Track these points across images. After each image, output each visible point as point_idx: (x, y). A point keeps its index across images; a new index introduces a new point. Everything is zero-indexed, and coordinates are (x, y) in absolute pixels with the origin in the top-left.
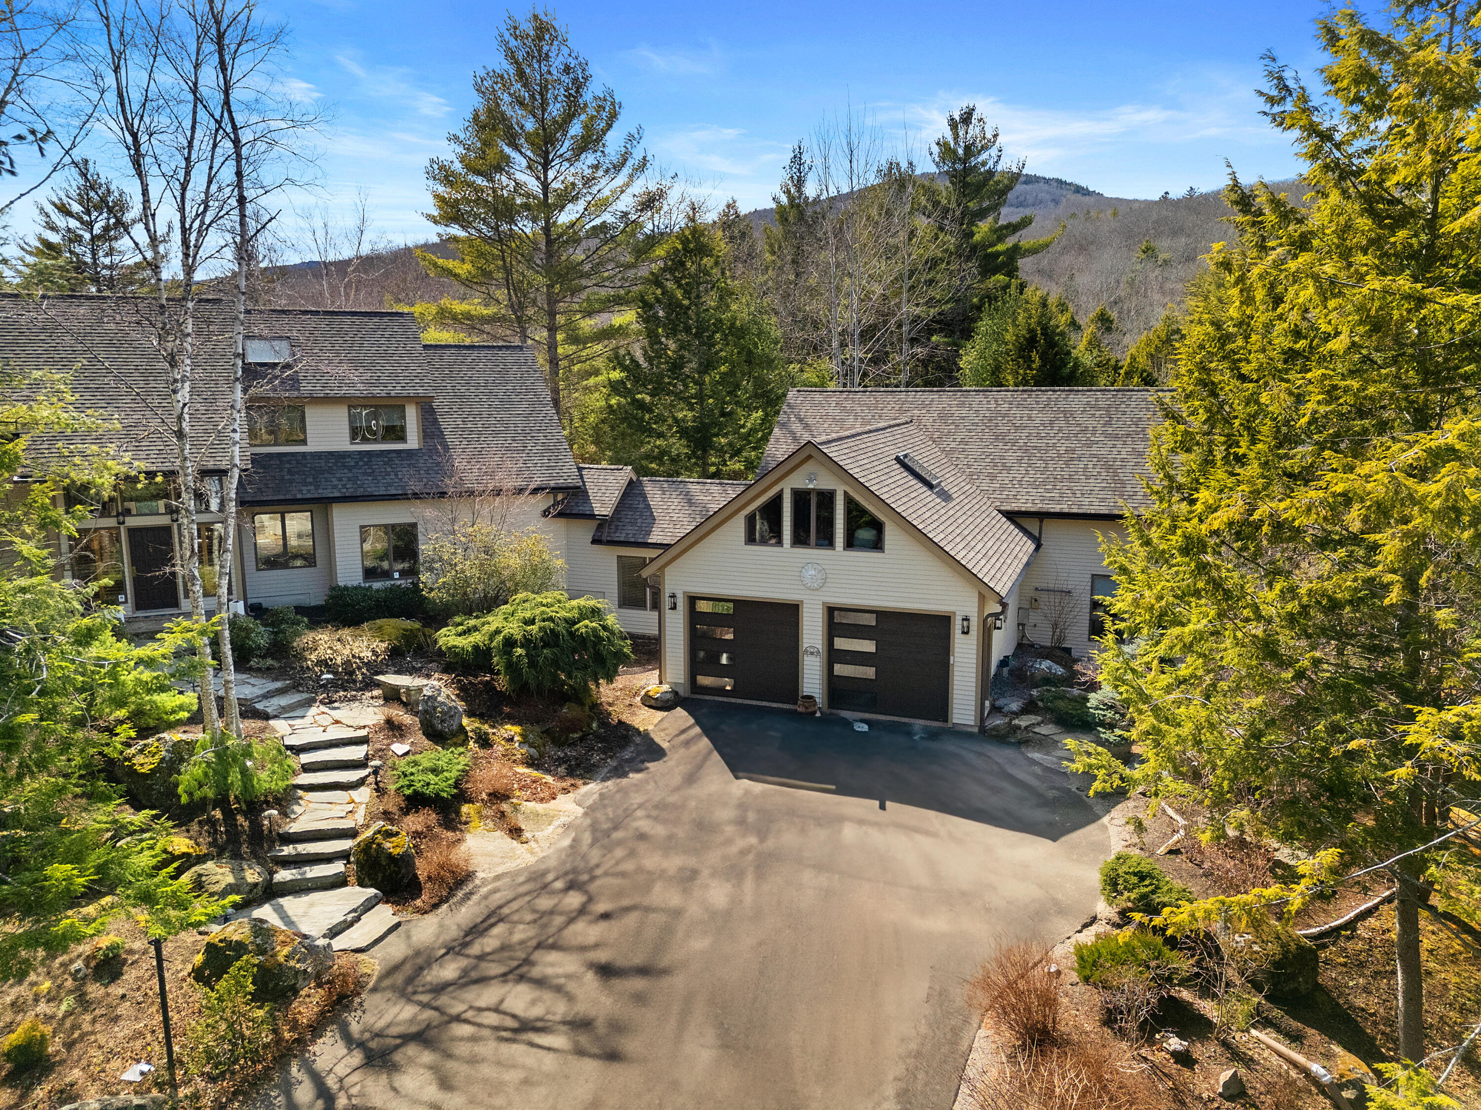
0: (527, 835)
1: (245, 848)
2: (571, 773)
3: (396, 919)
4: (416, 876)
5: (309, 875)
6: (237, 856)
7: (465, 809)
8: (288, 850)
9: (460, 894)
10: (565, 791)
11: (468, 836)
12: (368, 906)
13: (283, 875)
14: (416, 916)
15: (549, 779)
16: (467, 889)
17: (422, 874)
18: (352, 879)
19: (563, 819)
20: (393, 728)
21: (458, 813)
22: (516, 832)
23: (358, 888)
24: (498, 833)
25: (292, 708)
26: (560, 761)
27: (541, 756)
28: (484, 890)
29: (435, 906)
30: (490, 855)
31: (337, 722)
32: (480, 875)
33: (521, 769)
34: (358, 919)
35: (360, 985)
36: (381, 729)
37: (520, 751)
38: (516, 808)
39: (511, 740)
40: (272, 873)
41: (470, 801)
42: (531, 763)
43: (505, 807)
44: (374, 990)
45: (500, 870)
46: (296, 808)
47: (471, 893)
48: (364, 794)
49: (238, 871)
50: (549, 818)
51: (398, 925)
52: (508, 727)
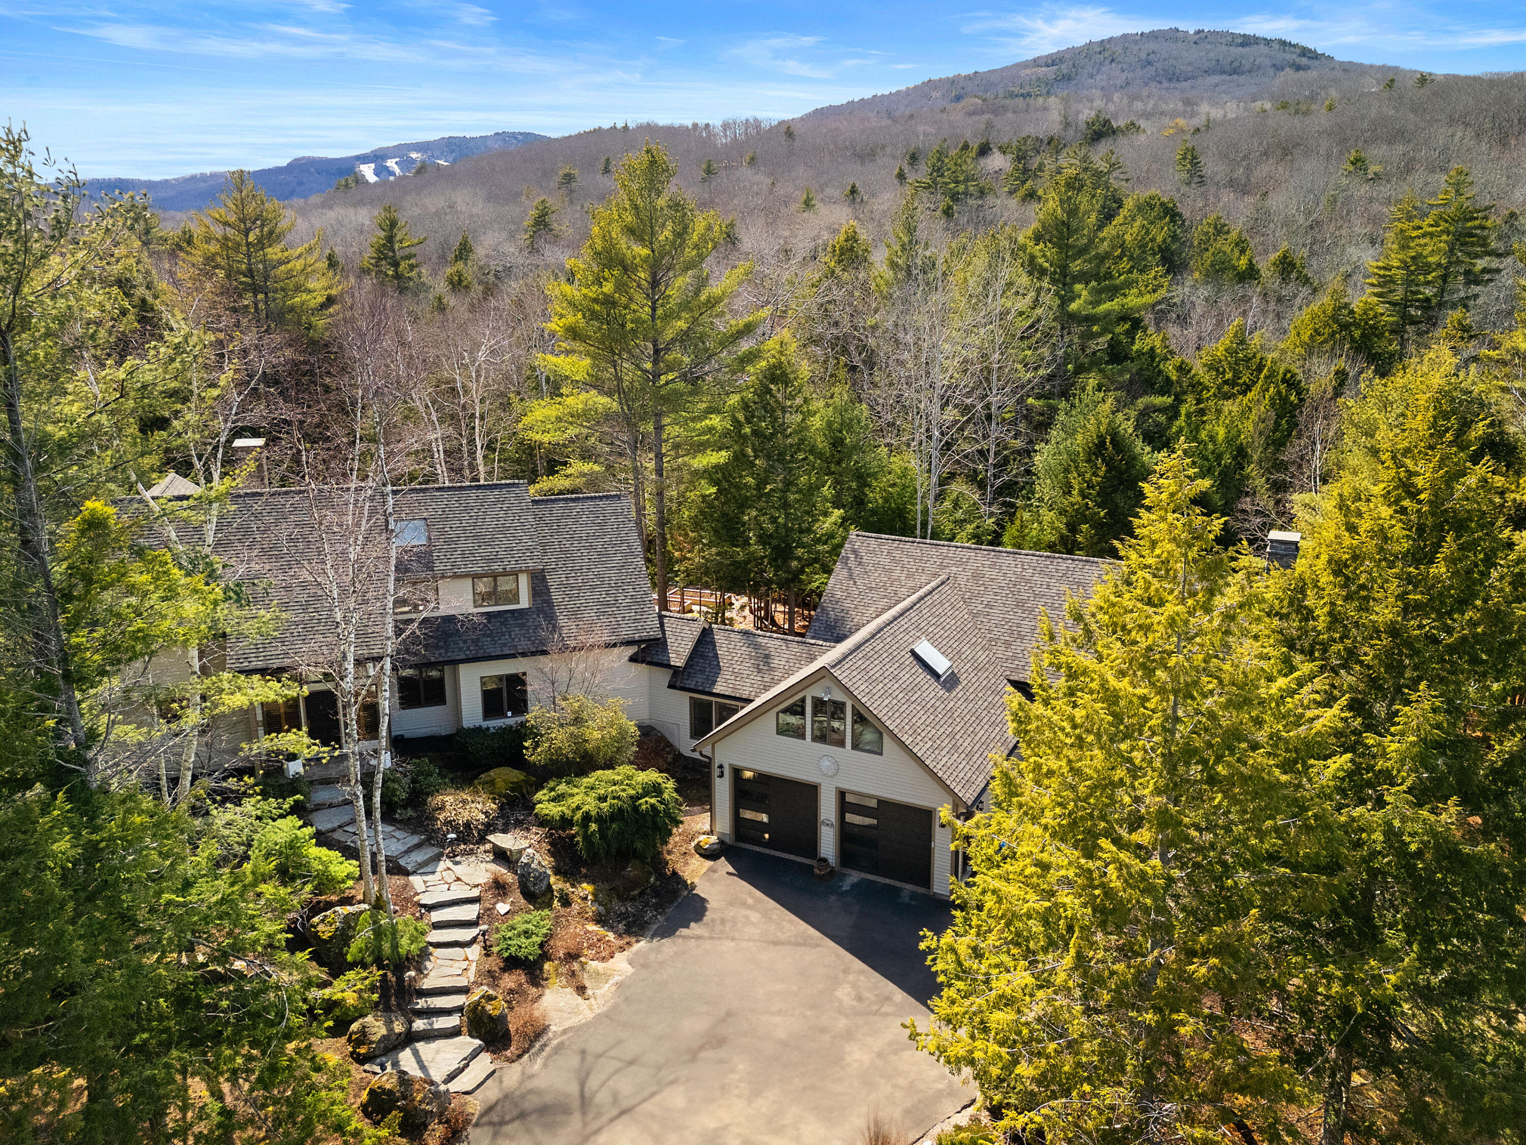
0: (589, 992)
1: (393, 1001)
2: (628, 932)
3: (492, 1067)
4: (508, 1030)
5: (436, 1026)
6: (387, 1009)
7: (547, 966)
8: (421, 1003)
9: (538, 1045)
10: (622, 949)
11: (547, 991)
12: (474, 1055)
13: (419, 1024)
14: (506, 1064)
15: (611, 936)
16: (542, 1041)
17: (512, 1028)
18: (464, 1029)
19: (617, 978)
20: (499, 888)
21: (541, 969)
22: (581, 990)
23: (468, 1039)
24: (569, 990)
25: (425, 863)
26: (622, 917)
27: (608, 912)
28: (555, 1042)
29: (520, 1056)
30: (560, 1010)
31: (458, 879)
32: (553, 1028)
33: (592, 927)
34: (467, 1065)
35: (467, 1122)
36: (490, 888)
37: (591, 908)
38: (583, 965)
39: (585, 899)
40: (410, 1022)
41: (550, 960)
42: (600, 920)
43: (576, 966)
44: (477, 1125)
45: (567, 1024)
46: (428, 964)
47: (545, 1045)
48: (475, 952)
49: (389, 1023)
50: (607, 976)
51: (494, 1072)
52: (584, 885)
